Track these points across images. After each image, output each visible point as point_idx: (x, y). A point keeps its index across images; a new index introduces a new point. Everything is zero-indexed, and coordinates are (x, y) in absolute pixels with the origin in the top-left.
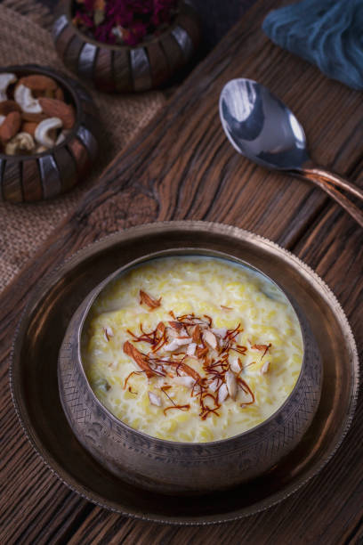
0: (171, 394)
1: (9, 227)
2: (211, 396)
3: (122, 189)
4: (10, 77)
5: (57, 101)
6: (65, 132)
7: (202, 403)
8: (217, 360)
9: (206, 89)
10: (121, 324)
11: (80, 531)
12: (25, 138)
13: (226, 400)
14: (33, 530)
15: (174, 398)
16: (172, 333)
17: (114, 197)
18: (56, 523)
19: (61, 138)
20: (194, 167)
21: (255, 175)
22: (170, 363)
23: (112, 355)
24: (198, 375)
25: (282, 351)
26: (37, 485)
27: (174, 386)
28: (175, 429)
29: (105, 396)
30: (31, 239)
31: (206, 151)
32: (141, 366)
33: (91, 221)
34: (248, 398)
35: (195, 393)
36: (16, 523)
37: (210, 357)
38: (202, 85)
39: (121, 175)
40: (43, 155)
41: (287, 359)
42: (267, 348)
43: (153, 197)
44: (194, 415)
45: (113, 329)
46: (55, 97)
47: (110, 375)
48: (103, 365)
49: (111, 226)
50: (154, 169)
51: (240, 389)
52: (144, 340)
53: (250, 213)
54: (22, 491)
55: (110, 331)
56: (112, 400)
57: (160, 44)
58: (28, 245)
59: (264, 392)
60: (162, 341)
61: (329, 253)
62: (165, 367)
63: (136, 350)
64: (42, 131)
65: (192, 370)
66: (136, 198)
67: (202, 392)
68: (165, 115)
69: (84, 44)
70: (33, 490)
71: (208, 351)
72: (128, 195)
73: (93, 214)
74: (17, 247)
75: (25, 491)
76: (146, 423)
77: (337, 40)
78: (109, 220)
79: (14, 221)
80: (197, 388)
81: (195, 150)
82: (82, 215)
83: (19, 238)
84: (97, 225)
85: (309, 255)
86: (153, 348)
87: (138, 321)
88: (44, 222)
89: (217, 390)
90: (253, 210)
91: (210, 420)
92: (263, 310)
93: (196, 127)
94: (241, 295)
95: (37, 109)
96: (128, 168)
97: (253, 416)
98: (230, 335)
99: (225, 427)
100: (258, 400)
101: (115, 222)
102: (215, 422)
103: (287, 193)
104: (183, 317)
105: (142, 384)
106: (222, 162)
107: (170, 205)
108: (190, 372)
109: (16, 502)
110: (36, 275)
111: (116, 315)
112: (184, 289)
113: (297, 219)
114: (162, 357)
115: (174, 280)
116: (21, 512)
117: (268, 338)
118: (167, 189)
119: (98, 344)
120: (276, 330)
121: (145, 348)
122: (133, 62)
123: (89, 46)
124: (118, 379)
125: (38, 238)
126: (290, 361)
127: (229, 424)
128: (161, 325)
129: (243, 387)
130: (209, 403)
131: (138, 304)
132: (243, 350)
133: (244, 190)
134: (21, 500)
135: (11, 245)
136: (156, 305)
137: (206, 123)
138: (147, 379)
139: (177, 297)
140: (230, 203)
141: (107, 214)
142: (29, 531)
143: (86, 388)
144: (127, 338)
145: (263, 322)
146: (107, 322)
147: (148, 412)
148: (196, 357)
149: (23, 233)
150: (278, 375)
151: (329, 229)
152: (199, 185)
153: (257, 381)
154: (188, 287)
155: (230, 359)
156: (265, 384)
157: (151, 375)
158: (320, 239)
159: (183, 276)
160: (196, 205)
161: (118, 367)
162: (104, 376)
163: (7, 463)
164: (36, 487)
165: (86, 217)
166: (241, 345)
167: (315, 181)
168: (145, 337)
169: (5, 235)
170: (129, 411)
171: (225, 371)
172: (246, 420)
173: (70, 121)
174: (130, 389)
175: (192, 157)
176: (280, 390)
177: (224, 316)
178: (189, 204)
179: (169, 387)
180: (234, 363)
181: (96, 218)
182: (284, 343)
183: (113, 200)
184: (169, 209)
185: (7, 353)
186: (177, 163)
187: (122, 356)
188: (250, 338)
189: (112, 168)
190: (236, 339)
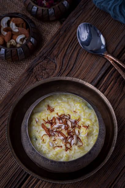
0: (56, 142)
1: (8, 69)
2: (69, 143)
3: (44, 59)
4: (8, 18)
5: (24, 29)
6: (26, 39)
7: (66, 145)
8: (71, 130)
9: (73, 23)
10: (41, 117)
11: (27, 180)
12: (13, 42)
13: (73, 144)
14: (13, 179)
15: (57, 144)
16: (57, 121)
17: (42, 62)
18: (20, 177)
19: (25, 41)
20: (68, 52)
21: (88, 55)
22: (56, 131)
23: (38, 128)
24: (65, 136)
25: (92, 128)
26: (15, 164)
27: (57, 139)
28: (57, 154)
29: (35, 142)
30: (15, 74)
31: (73, 46)
32: (47, 133)
33: (34, 71)
34: (81, 144)
35: (64, 142)
36: (8, 177)
37: (69, 129)
38: (72, 21)
39: (44, 54)
40: (19, 48)
41: (93, 131)
42: (87, 127)
43: (55, 62)
44: (63, 150)
45: (38, 119)
46: (23, 27)
47: (37, 135)
48: (35, 131)
49: (41, 73)
50: (55, 52)
51: (78, 141)
52: (48, 123)
53: (86, 69)
54: (10, 166)
55: (37, 120)
56: (37, 143)
57: (58, 6)
58: (14, 76)
59: (86, 142)
60: (54, 123)
61: (111, 84)
62: (54, 133)
63: (46, 127)
64: (18, 39)
65: (63, 134)
66: (49, 63)
67: (66, 142)
68: (59, 32)
69: (33, 6)
70: (13, 166)
71: (68, 127)
72: (46, 62)
73: (35, 68)
74: (10, 76)
75: (11, 166)
76: (48, 152)
77: (118, 8)
78: (40, 71)
79: (9, 67)
80: (65, 140)
81: (69, 45)
82: (31, 69)
83: (11, 73)
84: (36, 73)
85: (104, 85)
86: (51, 126)
87: (46, 116)
88: (19, 68)
89: (71, 142)
90: (87, 68)
91: (68, 151)
92: (87, 113)
93: (70, 37)
94: (80, 108)
95: (17, 30)
96: (47, 51)
97: (82, 150)
98: (76, 122)
99: (73, 154)
100: (84, 145)
101: (42, 72)
102: (70, 152)
103: (99, 62)
104: (61, 116)
105: (47, 139)
106: (78, 50)
107: (60, 65)
108: (62, 135)
109: (8, 170)
110: (16, 90)
111: (39, 114)
112: (62, 105)
113: (101, 71)
114: (54, 129)
115: (59, 101)
116: (9, 173)
117: (88, 123)
118: (59, 60)
119: (34, 124)
120: (91, 120)
121: (48, 126)
122: (49, 13)
123: (34, 7)
124: (40, 136)
125: (17, 73)
126: (95, 131)
127: (74, 153)
128: (54, 118)
129: (79, 140)
130: (68, 146)
131: (46, 110)
132: (80, 127)
133: (85, 60)
134: (10, 169)
135: (8, 76)
136: (52, 111)
137: (73, 35)
138: (49, 137)
139: (59, 108)
140: (80, 65)
141: (39, 69)
142: (12, 180)
143: (29, 141)
144: (43, 122)
145: (87, 117)
146: (37, 117)
147: (49, 148)
148: (64, 130)
149: (13, 71)
150: (90, 136)
151: (112, 75)
152: (70, 58)
153: (84, 138)
154: (63, 104)
155: (75, 130)
156: (86, 139)
157: (50, 136)
158: (108, 79)
159: (62, 100)
160: (68, 66)
161: (40, 132)
162: (35, 135)
163: (5, 156)
164: (14, 165)
165: (32, 69)
166: (79, 125)
167: (108, 59)
168: (49, 122)
169: (7, 72)
170: (43, 147)
171: (74, 135)
172: (80, 151)
173: (28, 35)
174: (43, 140)
175: (68, 48)
176: (91, 141)
177: (74, 115)
178: (66, 65)
179: (56, 140)
180: (77, 132)
181: (36, 70)
182: (93, 125)
183: (41, 64)
184: (60, 67)
185: (6, 118)
186: (63, 50)
187: (41, 128)
188: (82, 123)
189: (41, 52)
190: (78, 123)
